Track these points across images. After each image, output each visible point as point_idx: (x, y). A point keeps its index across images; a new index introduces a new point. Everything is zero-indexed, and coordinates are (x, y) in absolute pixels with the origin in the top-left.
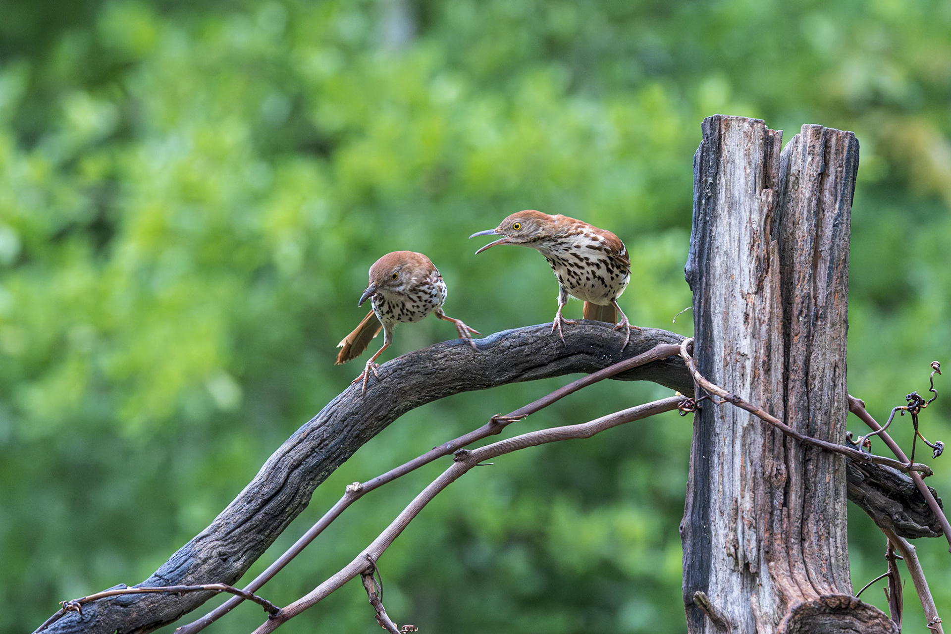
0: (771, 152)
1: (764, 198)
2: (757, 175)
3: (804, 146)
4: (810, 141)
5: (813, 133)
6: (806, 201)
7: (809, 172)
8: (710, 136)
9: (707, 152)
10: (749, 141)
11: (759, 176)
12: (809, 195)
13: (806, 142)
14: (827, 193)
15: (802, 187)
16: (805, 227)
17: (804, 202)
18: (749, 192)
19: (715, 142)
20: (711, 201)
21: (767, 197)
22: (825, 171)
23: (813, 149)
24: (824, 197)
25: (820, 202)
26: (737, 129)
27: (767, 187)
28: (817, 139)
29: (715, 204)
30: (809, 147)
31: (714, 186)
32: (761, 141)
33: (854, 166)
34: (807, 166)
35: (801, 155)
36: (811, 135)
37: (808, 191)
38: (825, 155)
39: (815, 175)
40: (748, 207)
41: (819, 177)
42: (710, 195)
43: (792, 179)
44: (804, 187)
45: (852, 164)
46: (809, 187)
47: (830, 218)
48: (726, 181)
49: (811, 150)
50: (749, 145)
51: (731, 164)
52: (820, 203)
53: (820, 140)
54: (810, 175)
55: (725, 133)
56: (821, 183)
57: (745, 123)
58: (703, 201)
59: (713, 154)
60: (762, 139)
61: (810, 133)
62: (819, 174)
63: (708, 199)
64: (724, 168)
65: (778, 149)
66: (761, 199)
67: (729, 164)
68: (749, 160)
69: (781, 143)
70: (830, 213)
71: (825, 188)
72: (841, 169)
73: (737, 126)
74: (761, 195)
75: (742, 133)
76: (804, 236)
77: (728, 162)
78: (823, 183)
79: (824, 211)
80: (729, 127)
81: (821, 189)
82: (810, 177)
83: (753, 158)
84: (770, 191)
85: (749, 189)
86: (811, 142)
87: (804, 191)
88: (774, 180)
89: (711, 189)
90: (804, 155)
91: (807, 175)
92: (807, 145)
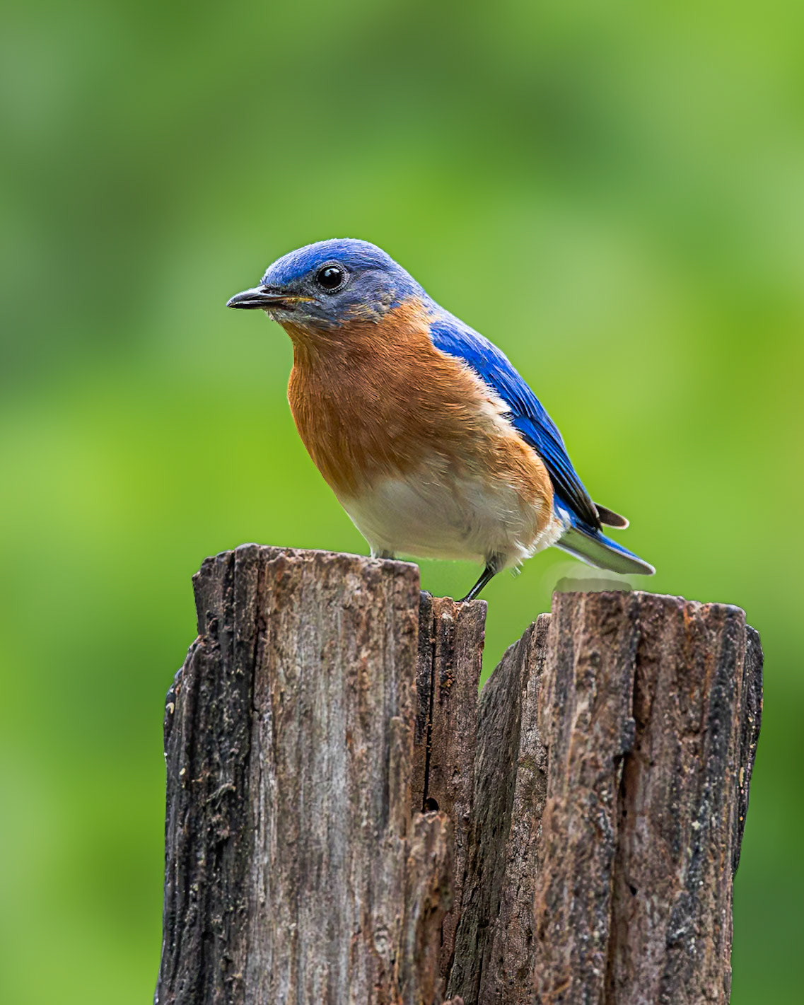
0: (445, 678)
1: (417, 848)
2: (392, 764)
3: (562, 658)
4: (582, 637)
5: (595, 612)
6: (570, 855)
7: (581, 751)
8: (226, 623)
9: (212, 681)
10: (365, 639)
11: (398, 766)
12: (580, 835)
13: (568, 644)
14: (643, 826)
15: (556, 807)
16: (567, 952)
17: (561, 860)
18: (364, 823)
19: (241, 643)
20: (229, 855)
21: (429, 841)
22: (639, 748)
23: (594, 671)
24: (636, 842)
25: (618, 857)
26: (320, 598)
27: (433, 805)
28: (607, 633)
29: (243, 868)
30: (581, 661)
31: (237, 801)
32: (405, 640)
33: (745, 728)
34: (573, 729)
35: (553, 689)
36: (587, 618)
37: (575, 818)
38: (637, 690)
39: (601, 763)
40: (359, 879)
41: (617, 768)
42: (224, 833)
43: (525, 774)
44: (563, 804)
45: (736, 723)
46: (582, 806)
47: (656, 915)
48: (280, 783)
49: (588, 674)
50: (364, 654)
51: (301, 723)
52: (619, 862)
53: (620, 637)
54: (584, 763)
55: (276, 612)
56: (625, 791)
57: (349, 576)
58: (202, 854)
59: (234, 687)
60: (411, 631)
61: (582, 611)
62: (617, 759)
63: (219, 848)
64: (275, 736)
65: (471, 668)
66: (407, 850)
67: (293, 726)
68: (363, 709)
69: (482, 645)
70: (655, 898)
71: (638, 808)
72: (698, 739)
73: (319, 586)
74: (404, 834)
75: (339, 610)
76: (563, 982)
77: (289, 717)
78: (629, 790)
79: (634, 891)
80: (292, 591)
81: (625, 813)
82: (583, 770)
83: (378, 702)
84: (441, 821)
85: (365, 814)
86: (587, 643)
87: (562, 818)
88: (456, 780)
89: (228, 812)
90: (562, 691)
91: (572, 760)
92: (572, 656)
